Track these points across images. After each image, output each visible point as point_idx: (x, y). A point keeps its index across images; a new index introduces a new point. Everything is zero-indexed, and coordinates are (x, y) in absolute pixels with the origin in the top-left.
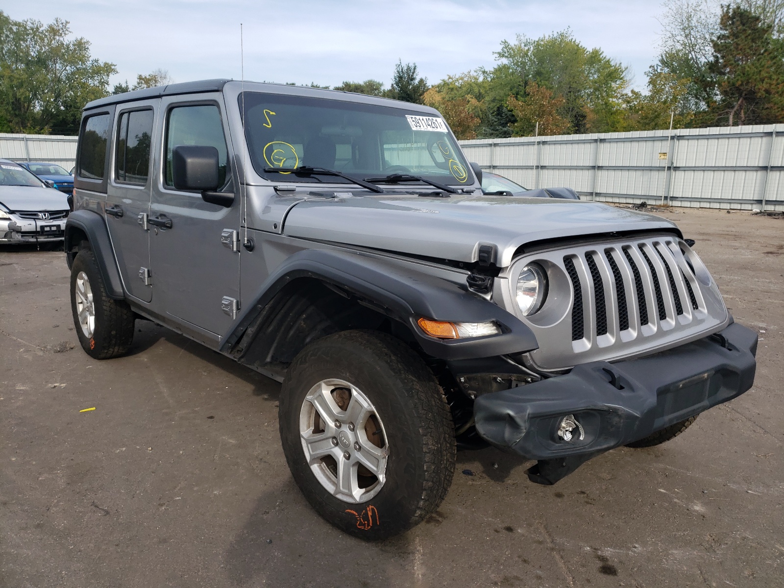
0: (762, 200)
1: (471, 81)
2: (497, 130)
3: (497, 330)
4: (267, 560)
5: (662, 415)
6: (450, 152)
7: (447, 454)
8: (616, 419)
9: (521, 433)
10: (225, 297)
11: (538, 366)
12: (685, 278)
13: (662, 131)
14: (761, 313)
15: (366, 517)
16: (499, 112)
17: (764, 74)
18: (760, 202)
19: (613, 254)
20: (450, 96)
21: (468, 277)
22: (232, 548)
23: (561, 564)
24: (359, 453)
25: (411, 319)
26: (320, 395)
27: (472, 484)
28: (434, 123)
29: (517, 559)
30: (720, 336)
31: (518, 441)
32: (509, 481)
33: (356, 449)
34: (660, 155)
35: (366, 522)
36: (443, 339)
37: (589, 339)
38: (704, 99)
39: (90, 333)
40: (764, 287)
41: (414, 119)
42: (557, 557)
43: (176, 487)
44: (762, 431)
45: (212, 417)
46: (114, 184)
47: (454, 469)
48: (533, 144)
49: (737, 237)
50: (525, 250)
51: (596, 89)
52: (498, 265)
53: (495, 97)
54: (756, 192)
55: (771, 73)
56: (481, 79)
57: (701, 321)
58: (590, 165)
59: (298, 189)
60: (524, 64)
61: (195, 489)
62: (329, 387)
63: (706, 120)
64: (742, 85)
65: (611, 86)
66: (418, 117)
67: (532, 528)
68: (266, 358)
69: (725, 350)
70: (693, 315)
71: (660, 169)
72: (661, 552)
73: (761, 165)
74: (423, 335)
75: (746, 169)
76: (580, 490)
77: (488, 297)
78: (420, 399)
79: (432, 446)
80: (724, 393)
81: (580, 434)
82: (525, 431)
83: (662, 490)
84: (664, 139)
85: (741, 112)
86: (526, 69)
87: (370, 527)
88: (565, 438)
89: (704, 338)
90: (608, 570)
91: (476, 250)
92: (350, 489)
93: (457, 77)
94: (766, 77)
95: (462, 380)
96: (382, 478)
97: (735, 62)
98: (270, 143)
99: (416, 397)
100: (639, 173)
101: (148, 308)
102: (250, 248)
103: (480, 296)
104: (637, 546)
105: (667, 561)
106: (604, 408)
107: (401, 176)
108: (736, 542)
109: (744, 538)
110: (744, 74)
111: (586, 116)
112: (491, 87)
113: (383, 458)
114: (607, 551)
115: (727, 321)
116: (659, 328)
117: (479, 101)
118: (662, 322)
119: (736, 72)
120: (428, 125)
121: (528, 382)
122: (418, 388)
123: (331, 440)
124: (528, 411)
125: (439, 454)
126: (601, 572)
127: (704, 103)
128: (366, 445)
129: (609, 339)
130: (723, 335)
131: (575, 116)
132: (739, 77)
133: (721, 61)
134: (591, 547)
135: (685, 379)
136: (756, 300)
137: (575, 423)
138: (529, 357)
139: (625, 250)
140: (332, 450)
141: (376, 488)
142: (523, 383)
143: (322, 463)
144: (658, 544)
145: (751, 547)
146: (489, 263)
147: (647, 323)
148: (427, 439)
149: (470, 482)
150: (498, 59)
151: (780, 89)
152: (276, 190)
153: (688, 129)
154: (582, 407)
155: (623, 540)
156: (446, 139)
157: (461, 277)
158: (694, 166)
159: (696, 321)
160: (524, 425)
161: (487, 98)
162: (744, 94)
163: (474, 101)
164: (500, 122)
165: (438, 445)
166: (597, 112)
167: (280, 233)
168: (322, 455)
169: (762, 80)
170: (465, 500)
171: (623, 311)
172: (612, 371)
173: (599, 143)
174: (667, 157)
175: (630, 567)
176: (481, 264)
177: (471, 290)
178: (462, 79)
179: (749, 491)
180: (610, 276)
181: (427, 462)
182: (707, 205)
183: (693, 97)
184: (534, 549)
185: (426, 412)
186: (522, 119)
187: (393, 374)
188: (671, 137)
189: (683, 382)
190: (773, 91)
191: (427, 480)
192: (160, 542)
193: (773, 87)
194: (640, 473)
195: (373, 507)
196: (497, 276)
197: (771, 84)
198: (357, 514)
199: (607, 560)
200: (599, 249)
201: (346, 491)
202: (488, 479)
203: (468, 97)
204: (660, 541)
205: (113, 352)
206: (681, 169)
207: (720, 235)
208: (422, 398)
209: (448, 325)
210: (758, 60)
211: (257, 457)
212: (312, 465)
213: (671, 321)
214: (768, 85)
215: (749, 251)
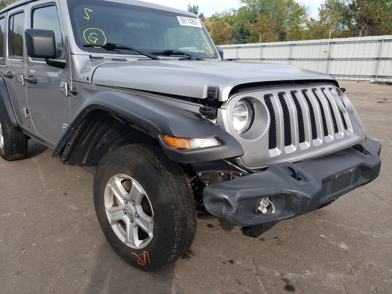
0: (375, 76)
1: (227, 15)
2: (241, 41)
3: (218, 143)
4: (81, 285)
5: (325, 195)
6: (203, 38)
7: (190, 220)
8: (296, 200)
9: (232, 210)
10: (64, 124)
11: (247, 166)
12: (340, 110)
13: (325, 39)
14: (376, 133)
15: (142, 258)
16: (242, 31)
17: (378, 11)
18: (374, 77)
19: (296, 94)
20: (217, 23)
21: (200, 108)
22: (61, 277)
23: (261, 284)
24: (138, 219)
25: (159, 136)
26: (114, 184)
27: (212, 233)
28: (194, 22)
29: (234, 281)
30: (360, 146)
31: (231, 215)
32: (234, 231)
33: (136, 217)
34: (323, 52)
35: (142, 261)
36: (180, 149)
37: (279, 148)
38: (347, 24)
39: (2, 146)
40: (377, 119)
41: (182, 19)
42: (259, 280)
43: (35, 237)
44: (378, 199)
45: (66, 194)
46: (8, 59)
47: (196, 229)
48: (258, 47)
49: (362, 94)
50: (238, 90)
51: (291, 19)
52: (220, 100)
53: (240, 24)
54: (373, 71)
55: (381, 11)
56: (232, 14)
57: (349, 137)
58: (288, 58)
59: (105, 57)
60: (254, 6)
61: (47, 238)
62: (120, 179)
63: (347, 35)
64: (366, 16)
65: (299, 18)
66: (184, 18)
67: (245, 261)
68: (82, 161)
69: (363, 154)
70: (344, 133)
71: (324, 60)
72: (322, 275)
73: (375, 57)
74: (167, 146)
75: (368, 59)
76: (275, 236)
77: (214, 122)
78: (173, 187)
79: (181, 216)
80: (362, 180)
81: (272, 209)
82: (235, 209)
83: (323, 236)
84: (326, 44)
85: (365, 30)
86: (255, 9)
87: (145, 264)
88: (263, 212)
89: (350, 147)
90: (289, 288)
91: (205, 90)
92: (133, 240)
93: (220, 13)
94: (379, 12)
95: (200, 174)
96: (151, 235)
97: (363, 5)
98: (88, 29)
99: (170, 185)
100: (313, 62)
101: (29, 131)
102: (75, 93)
103: (209, 121)
104: (307, 271)
105: (325, 281)
106: (288, 193)
107: (172, 51)
108: (366, 268)
109: (371, 265)
110: (367, 11)
111: (286, 34)
112: (237, 18)
113: (151, 223)
114: (290, 275)
115: (364, 137)
116: (324, 141)
117: (231, 26)
118: (326, 137)
119: (363, 9)
120: (191, 23)
121: (240, 176)
122: (172, 180)
123: (122, 211)
124: (237, 196)
125: (186, 220)
126: (285, 289)
127: (347, 26)
128: (141, 215)
129: (292, 148)
130: (362, 145)
131: (281, 34)
132: (365, 12)
133: (356, 4)
134: (280, 273)
135: (339, 173)
136: (373, 126)
137: (269, 202)
138: (241, 160)
139: (304, 92)
140: (123, 217)
141: (148, 241)
142: (237, 177)
143: (118, 224)
144: (320, 270)
145: (375, 271)
146: (214, 99)
147: (316, 138)
148: (177, 212)
149: (211, 232)
150: (241, 3)
151: (385, 19)
152: (91, 57)
153: (339, 39)
154: (273, 193)
155: (299, 268)
156: (201, 31)
157: (196, 108)
158: (341, 58)
159: (346, 137)
160: (235, 206)
161: (235, 24)
162: (367, 21)
163: (228, 26)
164: (242, 37)
165: (184, 215)
166: (291, 31)
167: (90, 83)
168: (118, 219)
169: (377, 14)
170: (207, 243)
171: (302, 131)
172: (294, 169)
173: (292, 46)
174: (327, 53)
175: (303, 285)
176: (209, 100)
177: (204, 117)
178: (222, 14)
179: (373, 236)
180: (294, 108)
181: (177, 226)
182: (347, 78)
183: (341, 23)
184: (245, 275)
185: (177, 195)
186: (253, 34)
187: (156, 172)
188: (330, 42)
189: (338, 175)
190: (382, 20)
191: (177, 237)
192: (16, 274)
193: (382, 17)
194: (310, 225)
195: (146, 252)
196: (220, 107)
197: (381, 16)
198: (137, 256)
199: (289, 281)
200: (287, 91)
201: (131, 242)
202: (222, 229)
203: (226, 23)
204: (321, 268)
205: (16, 157)
206: (334, 60)
207: (354, 94)
208: (175, 186)
209: (184, 140)
210: (375, 4)
211: (87, 218)
212: (112, 225)
213: (331, 137)
214: (380, 17)
215: (369, 101)
